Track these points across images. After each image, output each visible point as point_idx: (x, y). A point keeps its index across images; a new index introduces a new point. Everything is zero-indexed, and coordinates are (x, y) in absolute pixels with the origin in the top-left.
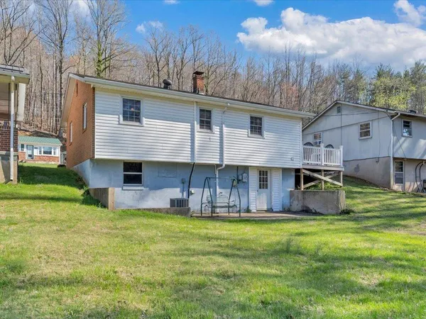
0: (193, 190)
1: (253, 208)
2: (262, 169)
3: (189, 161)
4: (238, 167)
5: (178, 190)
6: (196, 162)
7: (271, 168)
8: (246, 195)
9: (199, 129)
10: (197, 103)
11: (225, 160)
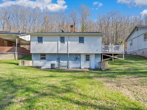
0: (60, 61)
1: (82, 67)
2: (87, 54)
3: (57, 53)
4: (76, 54)
5: (56, 61)
6: (59, 53)
7: (91, 54)
8: (80, 63)
9: (60, 43)
10: (59, 35)
11: (69, 52)
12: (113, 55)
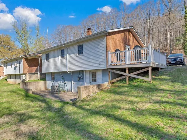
2: (93, 71)
6: (60, 71)
9: (61, 58)
10: (60, 48)
11: (68, 69)
12: (127, 71)
